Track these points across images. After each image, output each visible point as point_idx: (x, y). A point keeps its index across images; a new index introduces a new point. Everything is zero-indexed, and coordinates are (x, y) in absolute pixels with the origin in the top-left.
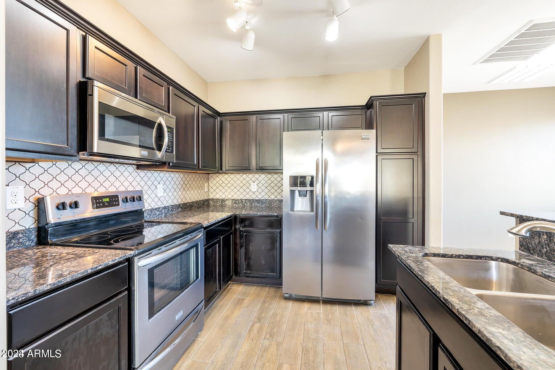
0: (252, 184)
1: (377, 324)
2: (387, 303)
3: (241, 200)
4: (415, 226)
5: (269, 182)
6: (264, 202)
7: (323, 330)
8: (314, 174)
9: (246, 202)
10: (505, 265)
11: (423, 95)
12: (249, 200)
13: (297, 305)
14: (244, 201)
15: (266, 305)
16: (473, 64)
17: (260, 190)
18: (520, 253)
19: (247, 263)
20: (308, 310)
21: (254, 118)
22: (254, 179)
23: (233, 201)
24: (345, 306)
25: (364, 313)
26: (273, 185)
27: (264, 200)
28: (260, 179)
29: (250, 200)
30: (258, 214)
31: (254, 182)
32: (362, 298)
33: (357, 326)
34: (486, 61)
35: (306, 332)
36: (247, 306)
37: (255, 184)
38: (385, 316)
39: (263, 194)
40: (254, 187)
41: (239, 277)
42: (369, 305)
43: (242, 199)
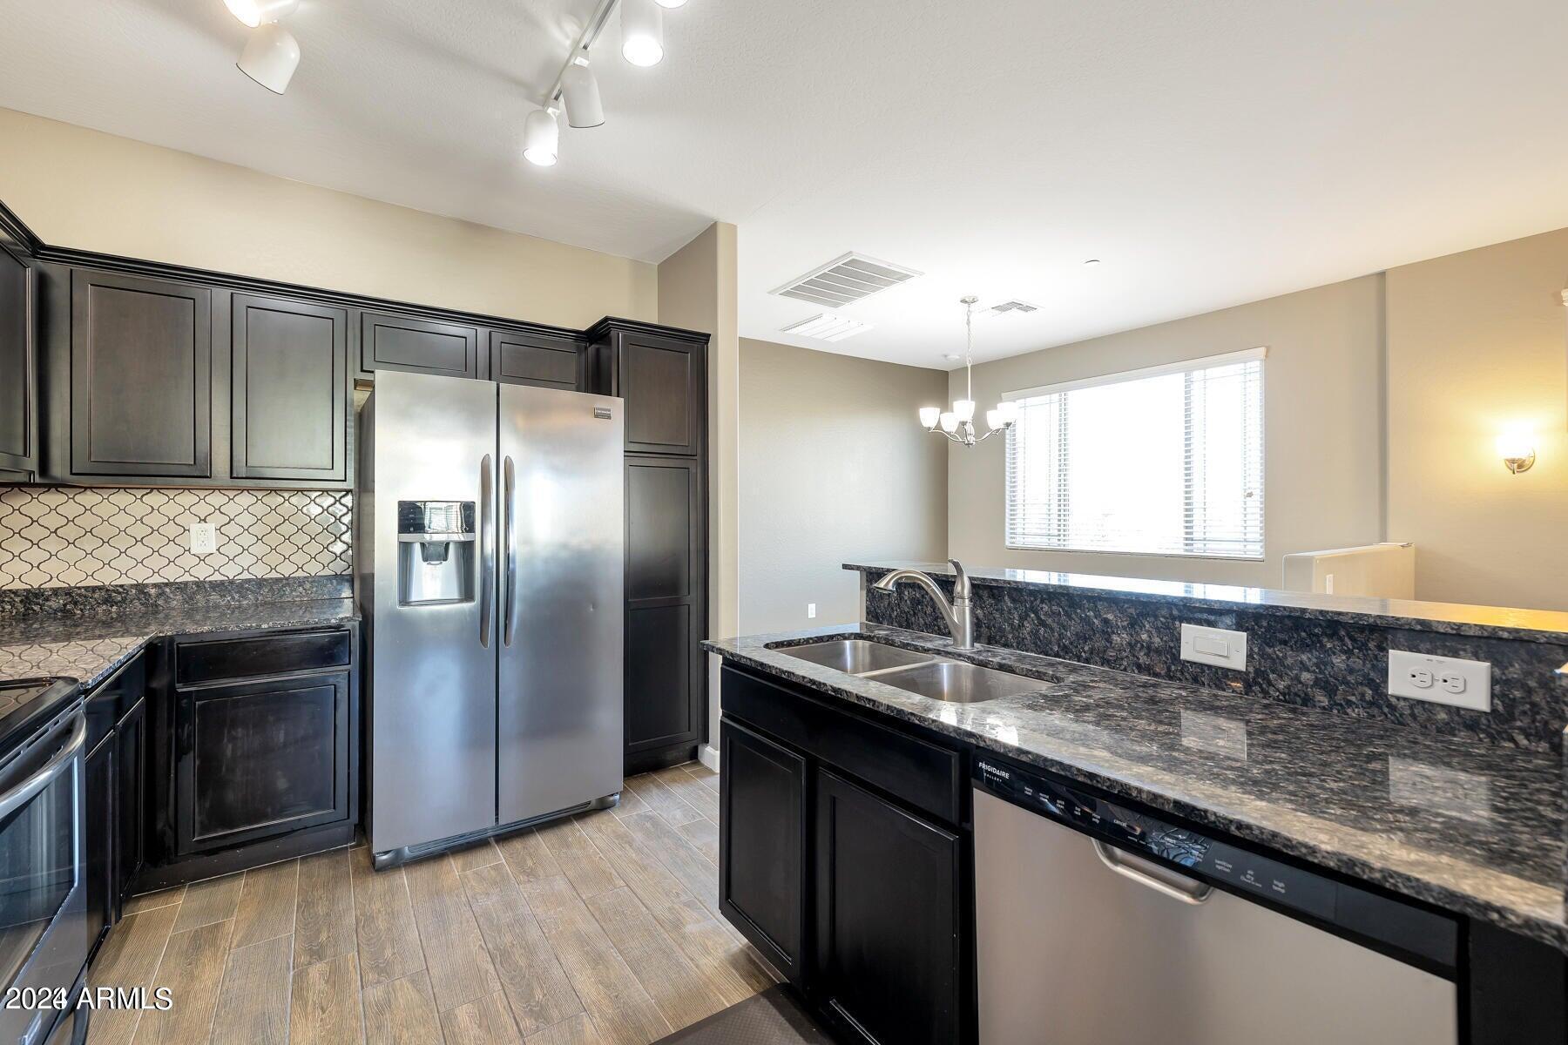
0: (195, 527)
1: (638, 837)
2: (644, 791)
3: (141, 588)
4: (693, 609)
5: (273, 519)
6: (247, 589)
7: (526, 896)
8: (474, 496)
9: (159, 595)
10: (860, 642)
11: (704, 339)
12: (181, 587)
13: (424, 873)
14: (153, 591)
15: (321, 910)
16: (769, 293)
17: (232, 550)
18: (867, 625)
19: (207, 805)
20: (464, 870)
21: (222, 295)
22: (202, 510)
23: (96, 596)
24: (555, 828)
25: (603, 827)
26: (287, 529)
27: (249, 581)
28: (231, 509)
29: (186, 584)
30: (264, 626)
31: (205, 520)
32: (592, 797)
33: (600, 857)
34: (788, 294)
35: (481, 920)
36: (247, 938)
37: (211, 527)
38: (646, 816)
39: (246, 560)
40: (203, 538)
41: (169, 864)
42: (609, 808)
43: (147, 586)
